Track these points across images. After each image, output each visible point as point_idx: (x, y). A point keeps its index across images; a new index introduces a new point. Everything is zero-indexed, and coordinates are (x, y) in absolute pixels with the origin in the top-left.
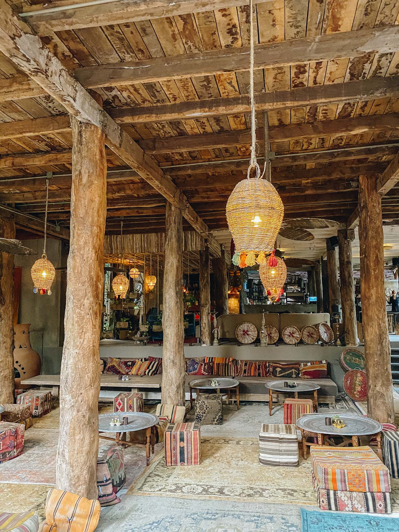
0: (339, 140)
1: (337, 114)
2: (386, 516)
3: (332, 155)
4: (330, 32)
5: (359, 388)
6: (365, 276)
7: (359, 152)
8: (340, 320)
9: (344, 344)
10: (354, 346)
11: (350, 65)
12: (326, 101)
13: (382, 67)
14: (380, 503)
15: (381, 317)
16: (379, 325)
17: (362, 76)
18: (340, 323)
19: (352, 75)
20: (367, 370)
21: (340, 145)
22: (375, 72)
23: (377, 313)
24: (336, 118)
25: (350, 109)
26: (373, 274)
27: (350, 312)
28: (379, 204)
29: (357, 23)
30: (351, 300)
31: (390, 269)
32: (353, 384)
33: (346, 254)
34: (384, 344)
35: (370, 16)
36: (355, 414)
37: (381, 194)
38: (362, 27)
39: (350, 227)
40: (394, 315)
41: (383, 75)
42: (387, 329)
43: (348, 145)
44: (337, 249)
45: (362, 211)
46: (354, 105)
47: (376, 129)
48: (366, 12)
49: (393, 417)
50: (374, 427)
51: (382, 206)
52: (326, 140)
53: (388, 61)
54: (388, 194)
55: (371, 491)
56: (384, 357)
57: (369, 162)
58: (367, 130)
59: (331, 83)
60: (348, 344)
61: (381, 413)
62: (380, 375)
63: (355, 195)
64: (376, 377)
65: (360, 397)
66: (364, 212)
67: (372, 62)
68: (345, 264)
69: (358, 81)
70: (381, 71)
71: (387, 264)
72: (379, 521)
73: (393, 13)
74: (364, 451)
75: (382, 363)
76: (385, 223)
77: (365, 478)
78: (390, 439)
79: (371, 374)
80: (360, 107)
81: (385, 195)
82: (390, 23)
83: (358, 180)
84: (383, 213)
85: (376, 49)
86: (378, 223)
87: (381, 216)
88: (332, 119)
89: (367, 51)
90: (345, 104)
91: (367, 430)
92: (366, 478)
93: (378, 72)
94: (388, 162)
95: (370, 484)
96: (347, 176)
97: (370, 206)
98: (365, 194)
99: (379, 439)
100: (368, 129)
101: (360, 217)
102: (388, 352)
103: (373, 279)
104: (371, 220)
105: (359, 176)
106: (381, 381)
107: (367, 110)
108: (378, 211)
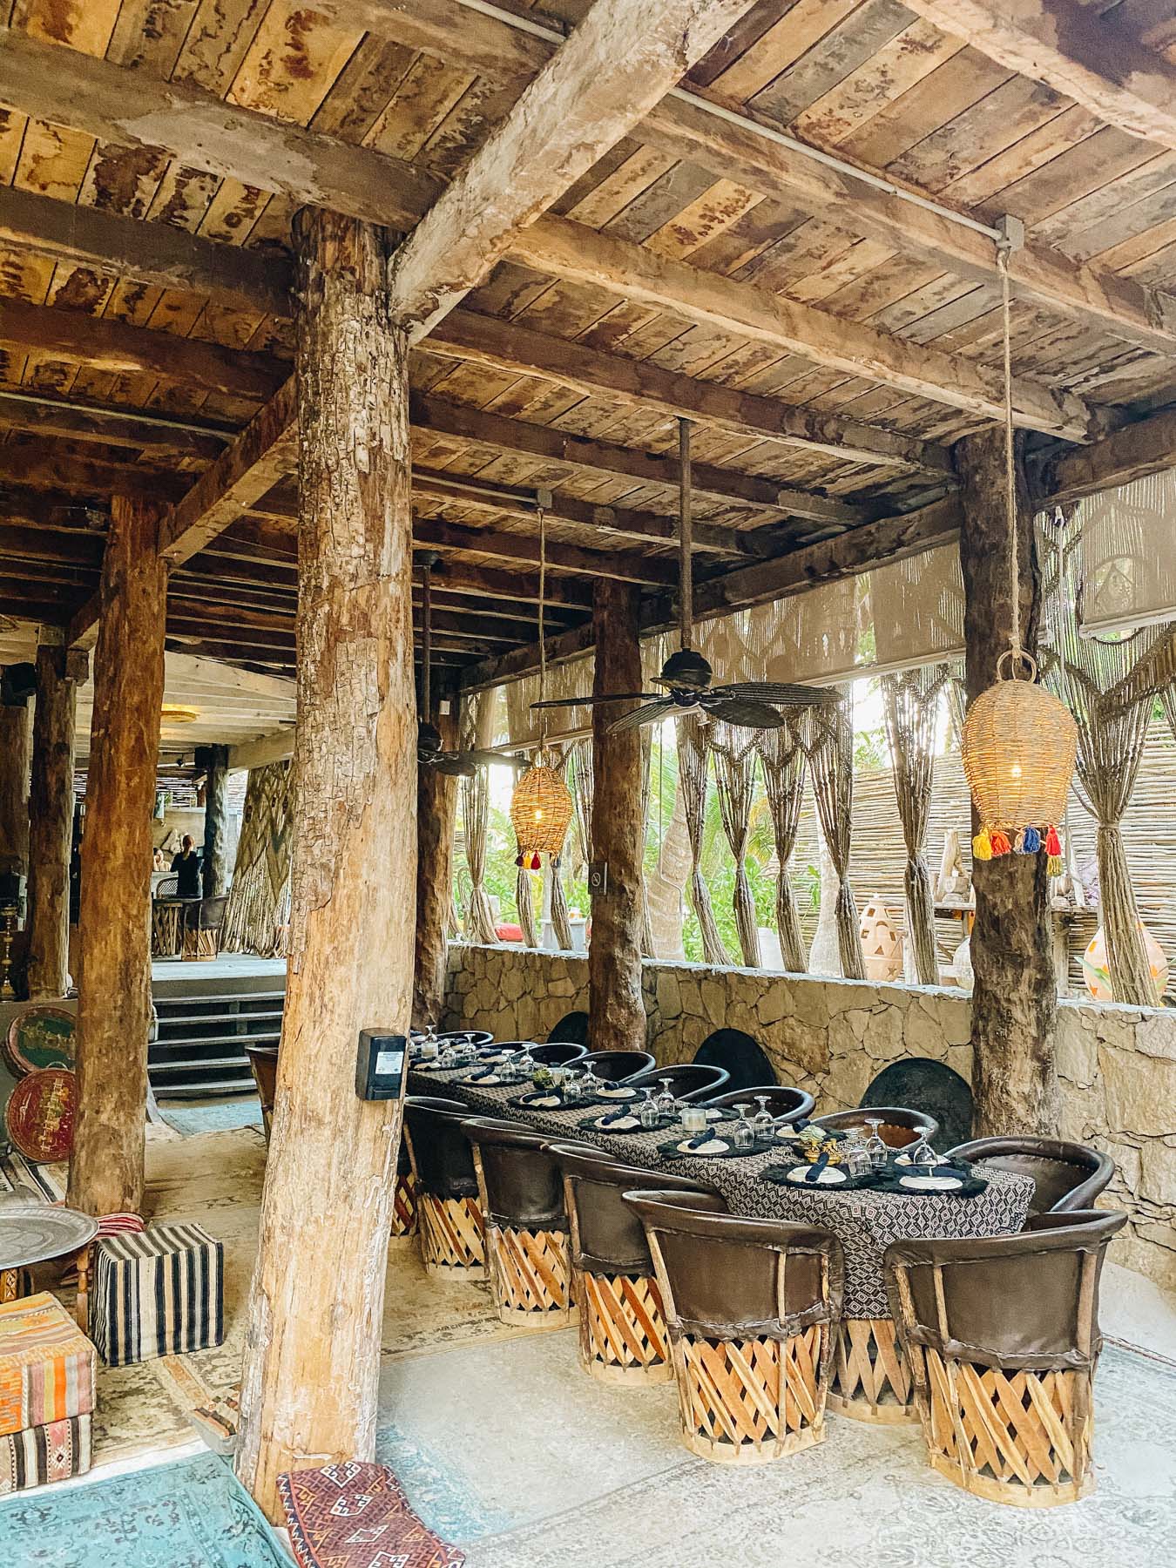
0: (55, 371)
1: (53, 291)
2: (75, 1483)
3: (31, 412)
4: (41, 35)
5: (53, 1124)
6: (101, 794)
7: (112, 427)
8: (21, 921)
9: (22, 994)
10: (56, 1000)
11: (97, 159)
12: (14, 238)
13: (189, 203)
14: (59, 1451)
15: (134, 912)
16: (127, 935)
17: (132, 206)
18: (21, 929)
19: (103, 193)
20: (80, 1069)
21: (58, 389)
22: (169, 209)
23: (124, 898)
24: (50, 303)
25: (91, 291)
26: (123, 786)
27: (52, 896)
28: (160, 589)
29: (122, 44)
30: (58, 860)
31: (188, 777)
32: (36, 1112)
33: (58, 720)
34: (135, 989)
35: (161, 41)
36: (32, 1202)
37: (170, 563)
38: (135, 64)
39: (76, 643)
40: (185, 905)
41: (191, 227)
42: (146, 947)
43: (80, 396)
44: (32, 701)
45: (110, 599)
46: (105, 281)
47: (164, 375)
48: (149, 26)
49: (137, 1194)
50: (73, 1231)
51: (169, 597)
52: (12, 362)
53: (205, 194)
54: (188, 565)
55: (36, 1422)
56: (130, 1025)
57: (143, 463)
58: (137, 367)
59: (36, 190)
60: (37, 993)
61: (104, 1189)
62: (115, 1079)
63: (97, 547)
64: (101, 1088)
65: (55, 1149)
66: (116, 604)
67: (161, 178)
68: (51, 750)
69: (120, 216)
70: (185, 214)
71: (179, 762)
72: (48, 1505)
73: (222, 67)
74: (31, 1310)
75: (123, 1044)
76: (172, 646)
77: (20, 1391)
78: (114, 1259)
79: (88, 1078)
80: (122, 294)
81: (182, 567)
82: (212, 91)
83: (107, 508)
84: (171, 617)
85: (174, 149)
86: (154, 643)
87: (162, 625)
88: (35, 302)
89: (146, 141)
90: (79, 270)
91: (51, 1244)
92: (26, 1390)
93: (176, 213)
94: (196, 477)
95: (36, 1403)
96: (73, 487)
97: (134, 590)
98: (125, 552)
99: (83, 1265)
100: (142, 365)
101: (105, 619)
102: (143, 1011)
103: (121, 802)
104: (133, 631)
105: (110, 496)
106: (116, 1095)
107: (143, 308)
108: (156, 609)
